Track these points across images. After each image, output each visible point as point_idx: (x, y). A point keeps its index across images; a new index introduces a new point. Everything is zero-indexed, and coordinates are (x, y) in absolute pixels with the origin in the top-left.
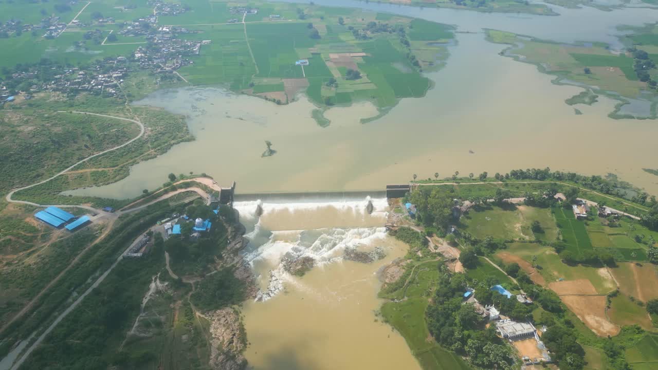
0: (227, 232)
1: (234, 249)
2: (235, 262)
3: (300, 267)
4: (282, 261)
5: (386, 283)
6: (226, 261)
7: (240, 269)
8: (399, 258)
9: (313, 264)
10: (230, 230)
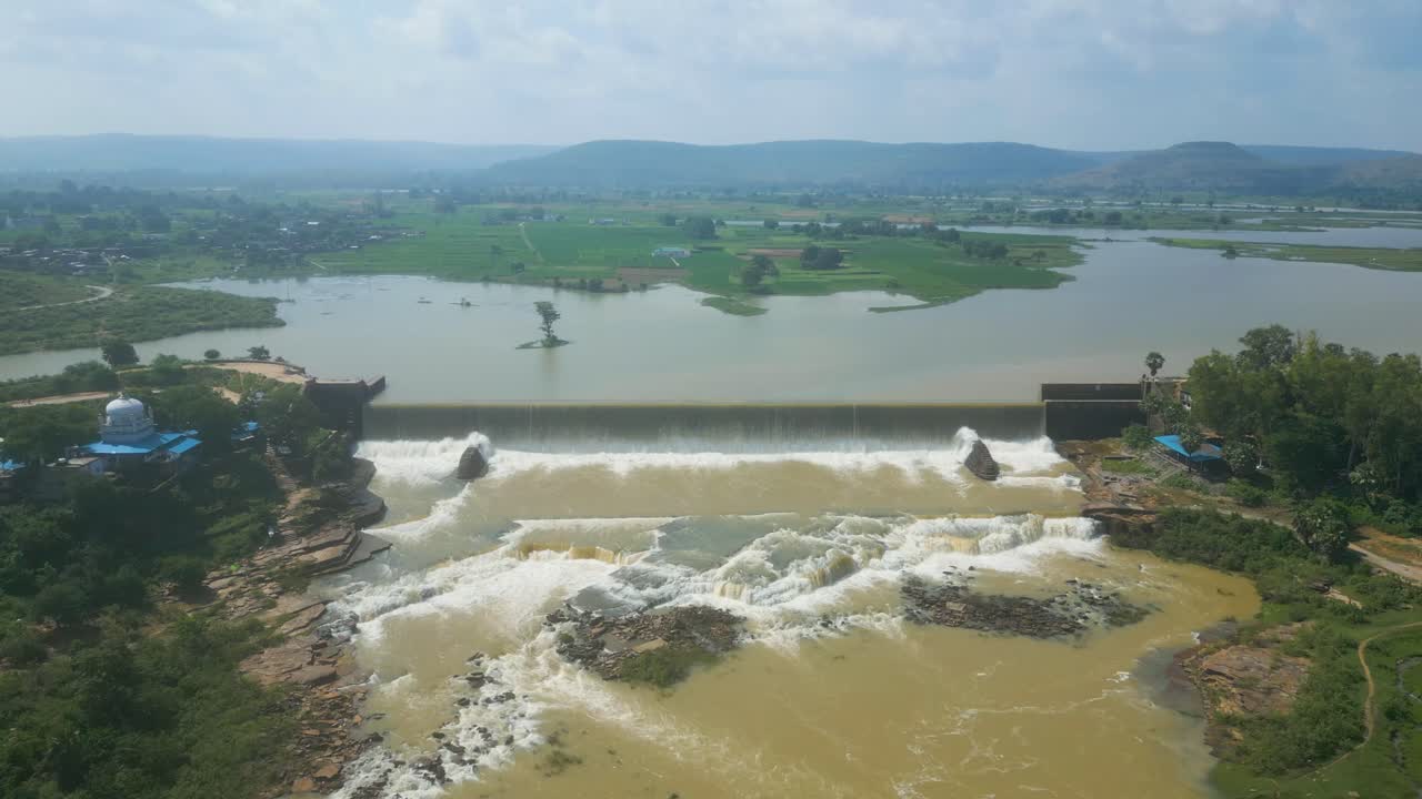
0: (285, 501)
1: (290, 565)
2: (274, 613)
3: (656, 644)
4: (554, 618)
5: (1229, 720)
6: (222, 606)
7: (291, 646)
8: (1231, 620)
9: (733, 635)
10: (296, 498)
